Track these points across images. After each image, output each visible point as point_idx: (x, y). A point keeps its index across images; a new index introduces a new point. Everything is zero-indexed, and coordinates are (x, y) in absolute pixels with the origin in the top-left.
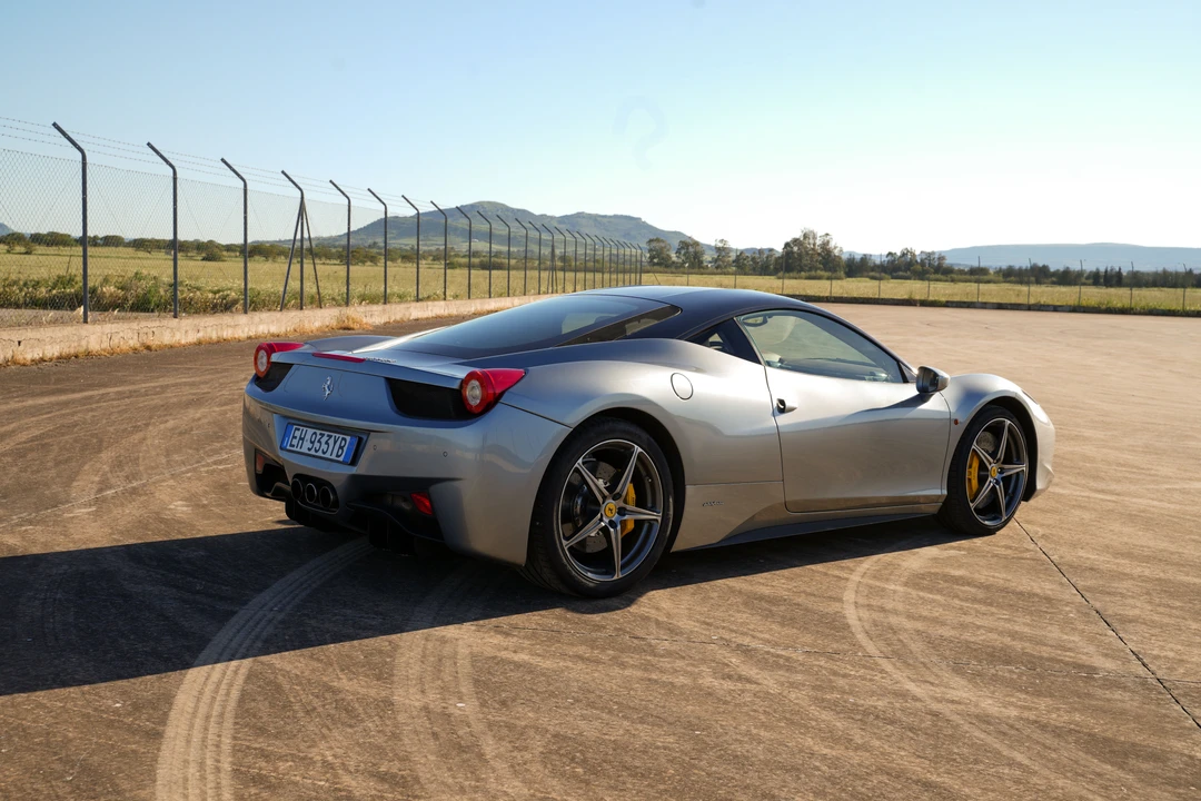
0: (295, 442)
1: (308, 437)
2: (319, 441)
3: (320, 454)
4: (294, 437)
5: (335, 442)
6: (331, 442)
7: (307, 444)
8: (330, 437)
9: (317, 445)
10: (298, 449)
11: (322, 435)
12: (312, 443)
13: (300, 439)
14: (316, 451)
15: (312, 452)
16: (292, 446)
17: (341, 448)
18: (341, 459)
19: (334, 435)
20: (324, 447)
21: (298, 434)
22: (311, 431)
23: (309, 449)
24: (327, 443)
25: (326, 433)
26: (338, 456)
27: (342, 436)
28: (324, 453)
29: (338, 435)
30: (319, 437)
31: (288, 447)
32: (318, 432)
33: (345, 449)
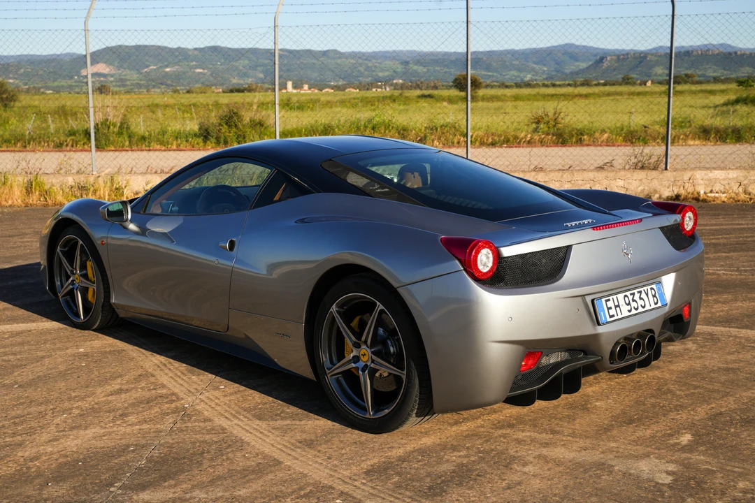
0: (612, 312)
1: (622, 302)
2: (634, 300)
3: (641, 310)
4: (609, 309)
5: (647, 295)
6: (643, 295)
7: (625, 309)
8: (640, 292)
9: (633, 304)
10: (620, 316)
11: (633, 294)
12: (629, 304)
13: (616, 307)
14: (637, 309)
15: (634, 312)
16: (611, 317)
17: (654, 296)
18: (659, 304)
19: (642, 289)
20: (641, 302)
21: (610, 304)
22: (621, 296)
23: (630, 311)
24: (641, 298)
25: (635, 291)
26: (656, 304)
27: (649, 287)
28: (644, 307)
29: (645, 288)
30: (631, 297)
31: (609, 320)
32: (628, 293)
33: (657, 295)
